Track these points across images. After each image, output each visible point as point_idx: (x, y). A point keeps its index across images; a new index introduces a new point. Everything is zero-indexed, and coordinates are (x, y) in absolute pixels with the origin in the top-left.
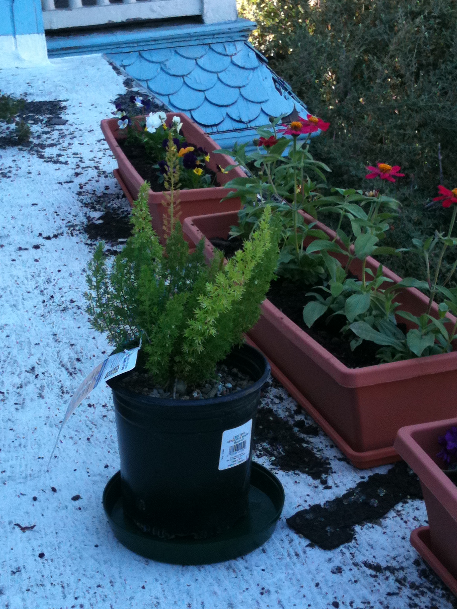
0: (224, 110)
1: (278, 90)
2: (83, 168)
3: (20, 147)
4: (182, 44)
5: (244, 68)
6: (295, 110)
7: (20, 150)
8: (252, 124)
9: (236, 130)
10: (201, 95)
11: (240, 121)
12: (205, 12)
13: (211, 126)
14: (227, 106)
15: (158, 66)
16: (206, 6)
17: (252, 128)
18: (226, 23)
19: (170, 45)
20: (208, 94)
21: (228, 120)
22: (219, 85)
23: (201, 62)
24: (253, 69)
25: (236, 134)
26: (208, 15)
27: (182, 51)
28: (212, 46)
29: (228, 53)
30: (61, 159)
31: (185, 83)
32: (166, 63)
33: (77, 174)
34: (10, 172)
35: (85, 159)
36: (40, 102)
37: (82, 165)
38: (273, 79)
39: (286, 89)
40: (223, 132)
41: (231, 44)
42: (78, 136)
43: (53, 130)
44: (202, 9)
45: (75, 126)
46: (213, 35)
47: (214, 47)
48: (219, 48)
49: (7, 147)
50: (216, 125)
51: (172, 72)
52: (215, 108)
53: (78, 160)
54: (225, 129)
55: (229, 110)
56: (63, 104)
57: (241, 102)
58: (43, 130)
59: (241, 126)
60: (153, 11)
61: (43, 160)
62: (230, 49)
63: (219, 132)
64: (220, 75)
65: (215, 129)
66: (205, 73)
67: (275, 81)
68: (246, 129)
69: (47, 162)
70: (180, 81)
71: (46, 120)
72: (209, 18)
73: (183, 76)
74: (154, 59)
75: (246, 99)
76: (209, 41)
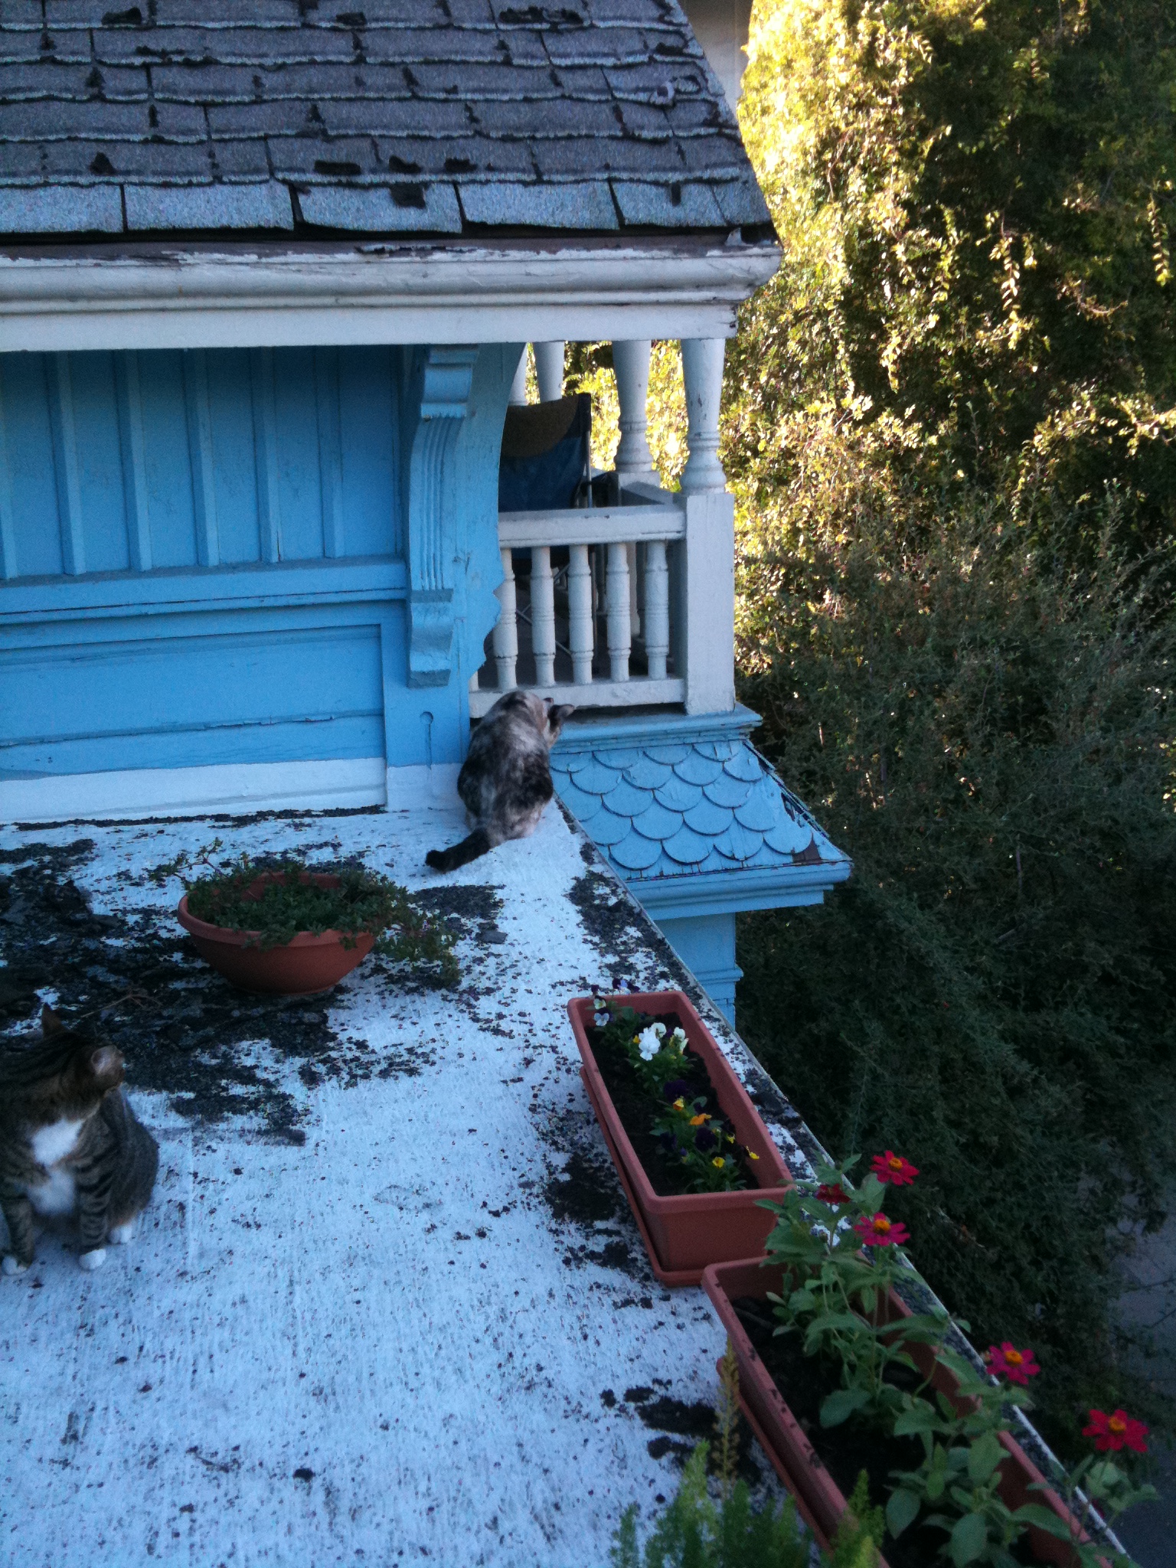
0: (710, 841)
1: (789, 812)
2: (535, 1048)
3: (444, 992)
4: (654, 743)
5: (741, 780)
6: (813, 842)
7: (445, 998)
8: (750, 863)
9: (726, 870)
10: (679, 817)
11: (733, 858)
12: (690, 697)
13: (691, 864)
14: (715, 835)
15: (619, 774)
16: (690, 692)
17: (749, 869)
18: (717, 715)
19: (637, 744)
20: (688, 817)
21: (715, 856)
22: (705, 802)
23: (679, 769)
24: (755, 782)
25: (726, 877)
26: (693, 703)
27: (652, 753)
28: (697, 747)
29: (719, 757)
30: (504, 1025)
31: (655, 799)
32: (631, 770)
33: (528, 1062)
34: (433, 1051)
35: (537, 1029)
36: (466, 888)
37: (534, 1041)
38: (783, 796)
39: (800, 811)
40: (708, 873)
41: (724, 745)
42: (524, 971)
43: (488, 956)
44: (685, 695)
45: (518, 948)
46: (699, 732)
47: (698, 747)
48: (707, 750)
49: (426, 992)
50: (697, 863)
51: (638, 783)
52: (697, 837)
53: (526, 1027)
54: (711, 868)
55: (716, 841)
56: (499, 895)
57: (735, 829)
58: (473, 954)
59: (734, 865)
60: (615, 696)
61: (477, 1025)
62: (722, 752)
63: (701, 873)
64: (708, 790)
65: (695, 869)
66: (685, 786)
67: (784, 798)
68: (741, 869)
69: (484, 1030)
70: (648, 796)
71: (476, 930)
72: (694, 707)
73: (653, 790)
74: (614, 764)
75: (743, 826)
76: (693, 740)
